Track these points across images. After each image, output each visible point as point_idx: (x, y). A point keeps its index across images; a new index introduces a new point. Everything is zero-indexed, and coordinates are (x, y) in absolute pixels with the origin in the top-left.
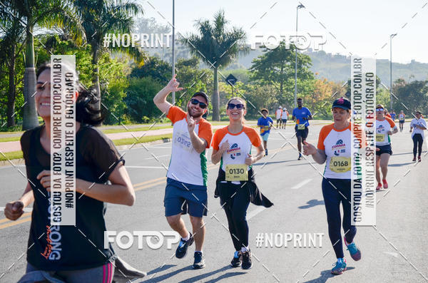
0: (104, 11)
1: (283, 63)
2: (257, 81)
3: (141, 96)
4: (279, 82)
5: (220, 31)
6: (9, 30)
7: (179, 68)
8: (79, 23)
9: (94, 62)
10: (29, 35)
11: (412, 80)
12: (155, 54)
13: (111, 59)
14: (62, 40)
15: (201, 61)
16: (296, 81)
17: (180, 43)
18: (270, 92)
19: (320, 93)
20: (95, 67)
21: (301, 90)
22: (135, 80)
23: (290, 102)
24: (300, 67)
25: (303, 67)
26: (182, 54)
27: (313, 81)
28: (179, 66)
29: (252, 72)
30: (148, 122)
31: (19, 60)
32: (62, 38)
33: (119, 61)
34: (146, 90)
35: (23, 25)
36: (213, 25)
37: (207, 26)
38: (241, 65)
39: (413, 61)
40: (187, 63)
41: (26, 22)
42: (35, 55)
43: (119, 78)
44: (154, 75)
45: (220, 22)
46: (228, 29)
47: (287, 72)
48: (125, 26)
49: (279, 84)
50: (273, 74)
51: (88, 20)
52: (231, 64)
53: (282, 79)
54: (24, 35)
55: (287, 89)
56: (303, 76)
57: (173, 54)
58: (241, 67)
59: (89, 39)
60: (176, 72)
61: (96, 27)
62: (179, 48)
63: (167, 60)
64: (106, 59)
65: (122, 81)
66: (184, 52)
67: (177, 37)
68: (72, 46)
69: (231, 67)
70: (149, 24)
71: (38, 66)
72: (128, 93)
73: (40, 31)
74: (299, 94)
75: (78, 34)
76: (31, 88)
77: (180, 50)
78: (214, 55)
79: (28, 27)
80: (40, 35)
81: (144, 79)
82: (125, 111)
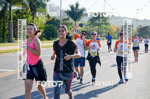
0: (37, 1)
1: (99, 20)
2: (90, 26)
3: (50, 31)
4: (98, 26)
5: (77, 8)
6: (3, 8)
7: (63, 21)
8: (28, 5)
10: (10, 9)
11: (144, 26)
13: (39, 18)
15: (70, 18)
16: (104, 26)
18: (94, 29)
19: (112, 30)
20: (33, 20)
21: (106, 29)
22: (47, 25)
23: (101, 33)
24: (105, 21)
26: (64, 16)
27: (110, 26)
28: (63, 20)
29: (88, 22)
30: (52, 40)
31: (7, 18)
32: (22, 10)
33: (42, 18)
34: (51, 29)
35: (8, 6)
36: (75, 6)
37: (73, 7)
38: (84, 20)
39: (145, 19)
40: (66, 19)
41: (9, 5)
42: (12, 16)
43: (42, 24)
44: (54, 24)
45: (77, 5)
46: (80, 7)
47: (101, 23)
48: (44, 6)
49: (98, 27)
50: (96, 23)
51: (31, 4)
52: (81, 20)
53: (99, 25)
54: (8, 9)
55: (101, 29)
56: (106, 24)
57: (61, 16)
58: (85, 21)
59: (31, 11)
60: (62, 22)
61: (34, 6)
62: (63, 14)
63: (59, 18)
64: (37, 18)
65: (43, 25)
66: (65, 15)
67: (62, 10)
68: (25, 13)
69: (81, 21)
70: (52, 6)
71: (13, 20)
72: (45, 30)
73: (14, 8)
74: (105, 31)
75: (27, 9)
76: (11, 28)
77: (63, 15)
78: (75, 16)
79: (10, 7)
80: (14, 9)
81: (50, 25)
82: (44, 36)
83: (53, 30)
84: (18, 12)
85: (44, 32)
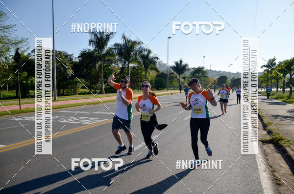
0: (149, 59)
8: (142, 63)
9: (146, 73)
10: (128, 66)
16: (203, 78)
21: (204, 81)
22: (157, 78)
25: (205, 74)
28: (169, 74)
32: (137, 67)
33: (153, 73)
36: (179, 63)
37: (177, 63)
38: (187, 74)
39: (237, 72)
41: (128, 63)
42: (130, 72)
43: (153, 78)
44: (163, 77)
45: (181, 62)
46: (183, 64)
48: (155, 63)
51: (144, 62)
55: (200, 80)
56: (205, 77)
57: (168, 71)
63: (166, 72)
64: (149, 72)
73: (131, 65)
75: (142, 66)
82: (154, 87)
84: (134, 68)
85: (154, 84)
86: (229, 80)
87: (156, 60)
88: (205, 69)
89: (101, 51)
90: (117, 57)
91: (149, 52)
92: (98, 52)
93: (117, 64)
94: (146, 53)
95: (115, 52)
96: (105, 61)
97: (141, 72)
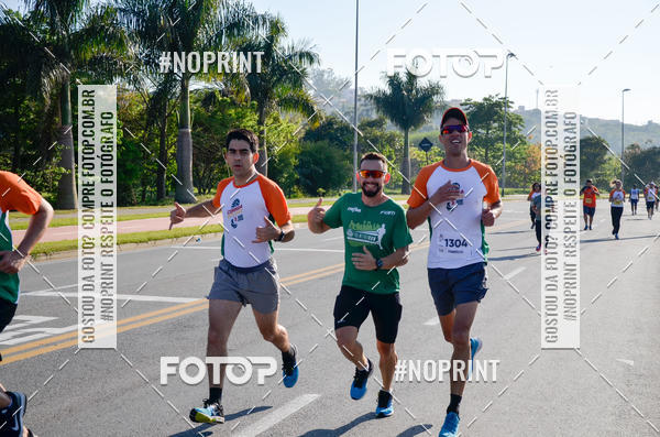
0: (273, 62)
1: (490, 124)
3: (317, 163)
4: (483, 147)
5: (412, 84)
6: (160, 85)
7: (363, 130)
8: (243, 75)
9: (260, 123)
10: (184, 89)
11: (649, 146)
12: (333, 113)
13: (281, 119)
14: (223, 96)
15: (388, 121)
16: (505, 147)
17: (363, 99)
20: (261, 128)
22: (310, 145)
24: (509, 129)
25: (514, 129)
26: (365, 113)
27: (526, 147)
28: (363, 127)
30: (324, 195)
31: (172, 120)
32: (223, 94)
33: (290, 121)
34: (322, 156)
36: (404, 78)
37: (397, 79)
39: (650, 122)
40: (372, 124)
41: (181, 75)
42: (191, 114)
43: (290, 141)
44: (332, 138)
46: (422, 83)
47: (494, 136)
48: (297, 79)
49: (484, 150)
50: (477, 137)
52: (425, 126)
53: (487, 143)
54: (178, 90)
55: (494, 157)
56: (512, 140)
57: (355, 112)
59: (254, 95)
60: (359, 134)
62: (362, 105)
63: (348, 120)
64: (274, 118)
65: (293, 145)
66: (368, 110)
67: (359, 93)
68: (233, 104)
69: (425, 129)
70: (326, 76)
71: (194, 128)
72: (301, 160)
74: (508, 163)
75: (241, 88)
76: (185, 153)
77: (363, 108)
78: (404, 114)
79: (182, 81)
80: (197, 90)
81: (320, 143)
82: (297, 182)
83: (329, 159)
84: (209, 98)
85: (296, 167)
86: (615, 157)
87: (306, 64)
88: (514, 108)
89: (64, 20)
90: (133, 50)
91: (276, 28)
92: (52, 24)
93: (136, 81)
94: (262, 33)
95: (129, 24)
96: (80, 66)
97: (241, 117)
